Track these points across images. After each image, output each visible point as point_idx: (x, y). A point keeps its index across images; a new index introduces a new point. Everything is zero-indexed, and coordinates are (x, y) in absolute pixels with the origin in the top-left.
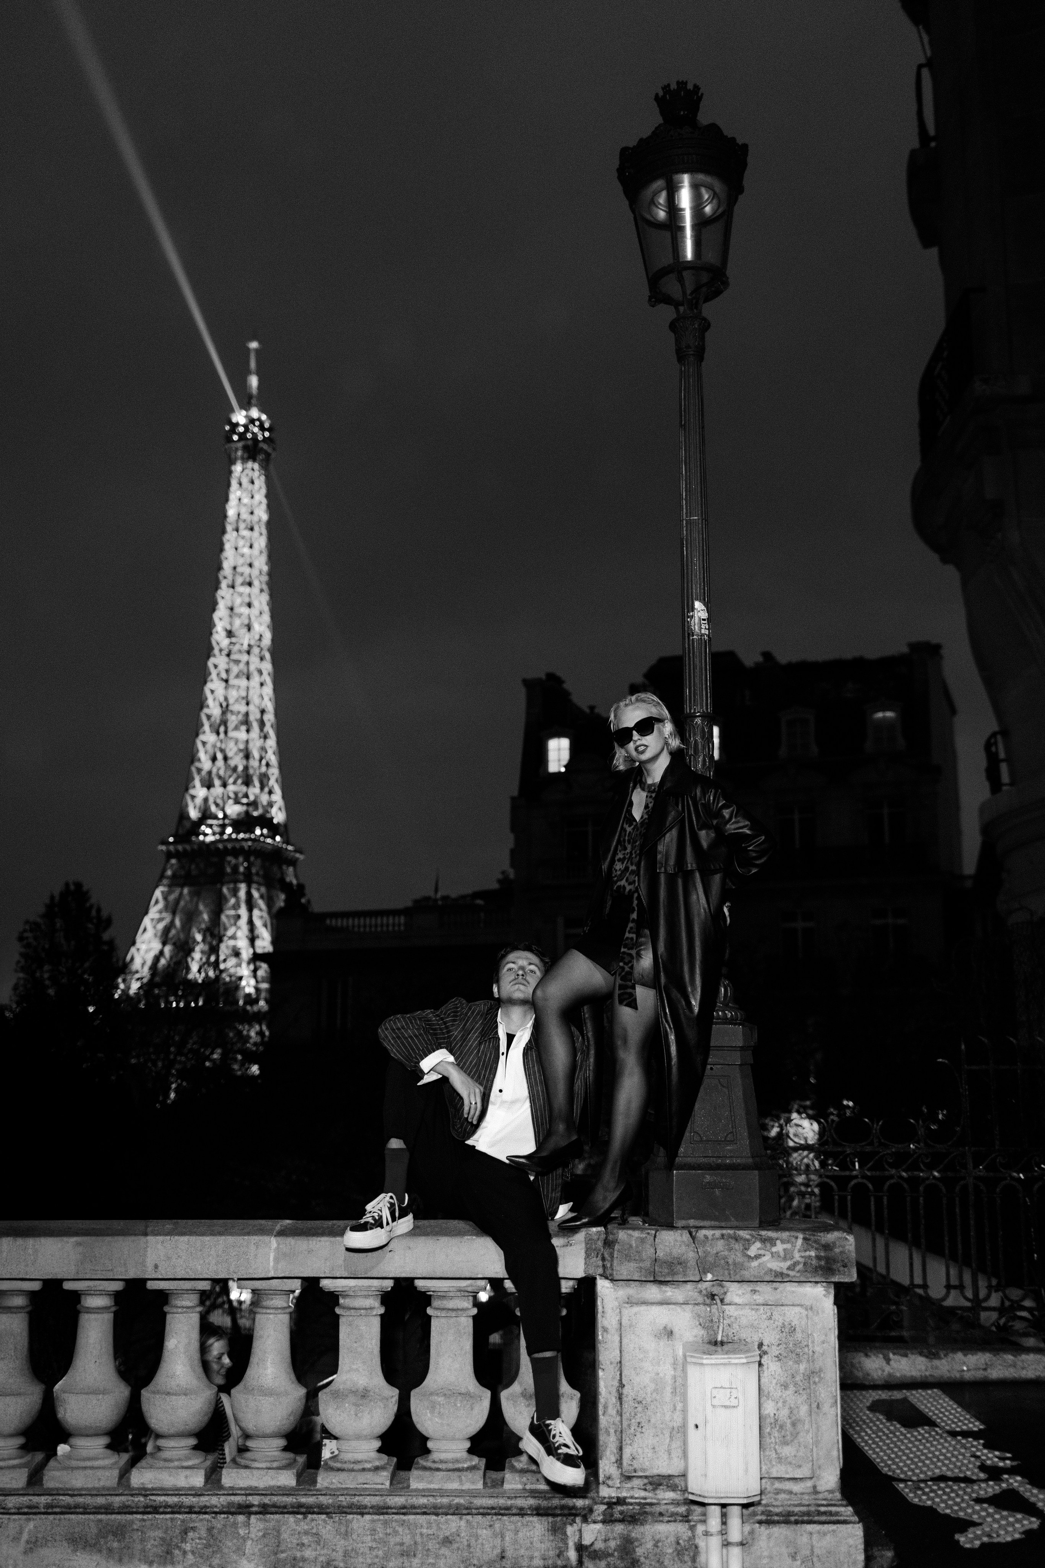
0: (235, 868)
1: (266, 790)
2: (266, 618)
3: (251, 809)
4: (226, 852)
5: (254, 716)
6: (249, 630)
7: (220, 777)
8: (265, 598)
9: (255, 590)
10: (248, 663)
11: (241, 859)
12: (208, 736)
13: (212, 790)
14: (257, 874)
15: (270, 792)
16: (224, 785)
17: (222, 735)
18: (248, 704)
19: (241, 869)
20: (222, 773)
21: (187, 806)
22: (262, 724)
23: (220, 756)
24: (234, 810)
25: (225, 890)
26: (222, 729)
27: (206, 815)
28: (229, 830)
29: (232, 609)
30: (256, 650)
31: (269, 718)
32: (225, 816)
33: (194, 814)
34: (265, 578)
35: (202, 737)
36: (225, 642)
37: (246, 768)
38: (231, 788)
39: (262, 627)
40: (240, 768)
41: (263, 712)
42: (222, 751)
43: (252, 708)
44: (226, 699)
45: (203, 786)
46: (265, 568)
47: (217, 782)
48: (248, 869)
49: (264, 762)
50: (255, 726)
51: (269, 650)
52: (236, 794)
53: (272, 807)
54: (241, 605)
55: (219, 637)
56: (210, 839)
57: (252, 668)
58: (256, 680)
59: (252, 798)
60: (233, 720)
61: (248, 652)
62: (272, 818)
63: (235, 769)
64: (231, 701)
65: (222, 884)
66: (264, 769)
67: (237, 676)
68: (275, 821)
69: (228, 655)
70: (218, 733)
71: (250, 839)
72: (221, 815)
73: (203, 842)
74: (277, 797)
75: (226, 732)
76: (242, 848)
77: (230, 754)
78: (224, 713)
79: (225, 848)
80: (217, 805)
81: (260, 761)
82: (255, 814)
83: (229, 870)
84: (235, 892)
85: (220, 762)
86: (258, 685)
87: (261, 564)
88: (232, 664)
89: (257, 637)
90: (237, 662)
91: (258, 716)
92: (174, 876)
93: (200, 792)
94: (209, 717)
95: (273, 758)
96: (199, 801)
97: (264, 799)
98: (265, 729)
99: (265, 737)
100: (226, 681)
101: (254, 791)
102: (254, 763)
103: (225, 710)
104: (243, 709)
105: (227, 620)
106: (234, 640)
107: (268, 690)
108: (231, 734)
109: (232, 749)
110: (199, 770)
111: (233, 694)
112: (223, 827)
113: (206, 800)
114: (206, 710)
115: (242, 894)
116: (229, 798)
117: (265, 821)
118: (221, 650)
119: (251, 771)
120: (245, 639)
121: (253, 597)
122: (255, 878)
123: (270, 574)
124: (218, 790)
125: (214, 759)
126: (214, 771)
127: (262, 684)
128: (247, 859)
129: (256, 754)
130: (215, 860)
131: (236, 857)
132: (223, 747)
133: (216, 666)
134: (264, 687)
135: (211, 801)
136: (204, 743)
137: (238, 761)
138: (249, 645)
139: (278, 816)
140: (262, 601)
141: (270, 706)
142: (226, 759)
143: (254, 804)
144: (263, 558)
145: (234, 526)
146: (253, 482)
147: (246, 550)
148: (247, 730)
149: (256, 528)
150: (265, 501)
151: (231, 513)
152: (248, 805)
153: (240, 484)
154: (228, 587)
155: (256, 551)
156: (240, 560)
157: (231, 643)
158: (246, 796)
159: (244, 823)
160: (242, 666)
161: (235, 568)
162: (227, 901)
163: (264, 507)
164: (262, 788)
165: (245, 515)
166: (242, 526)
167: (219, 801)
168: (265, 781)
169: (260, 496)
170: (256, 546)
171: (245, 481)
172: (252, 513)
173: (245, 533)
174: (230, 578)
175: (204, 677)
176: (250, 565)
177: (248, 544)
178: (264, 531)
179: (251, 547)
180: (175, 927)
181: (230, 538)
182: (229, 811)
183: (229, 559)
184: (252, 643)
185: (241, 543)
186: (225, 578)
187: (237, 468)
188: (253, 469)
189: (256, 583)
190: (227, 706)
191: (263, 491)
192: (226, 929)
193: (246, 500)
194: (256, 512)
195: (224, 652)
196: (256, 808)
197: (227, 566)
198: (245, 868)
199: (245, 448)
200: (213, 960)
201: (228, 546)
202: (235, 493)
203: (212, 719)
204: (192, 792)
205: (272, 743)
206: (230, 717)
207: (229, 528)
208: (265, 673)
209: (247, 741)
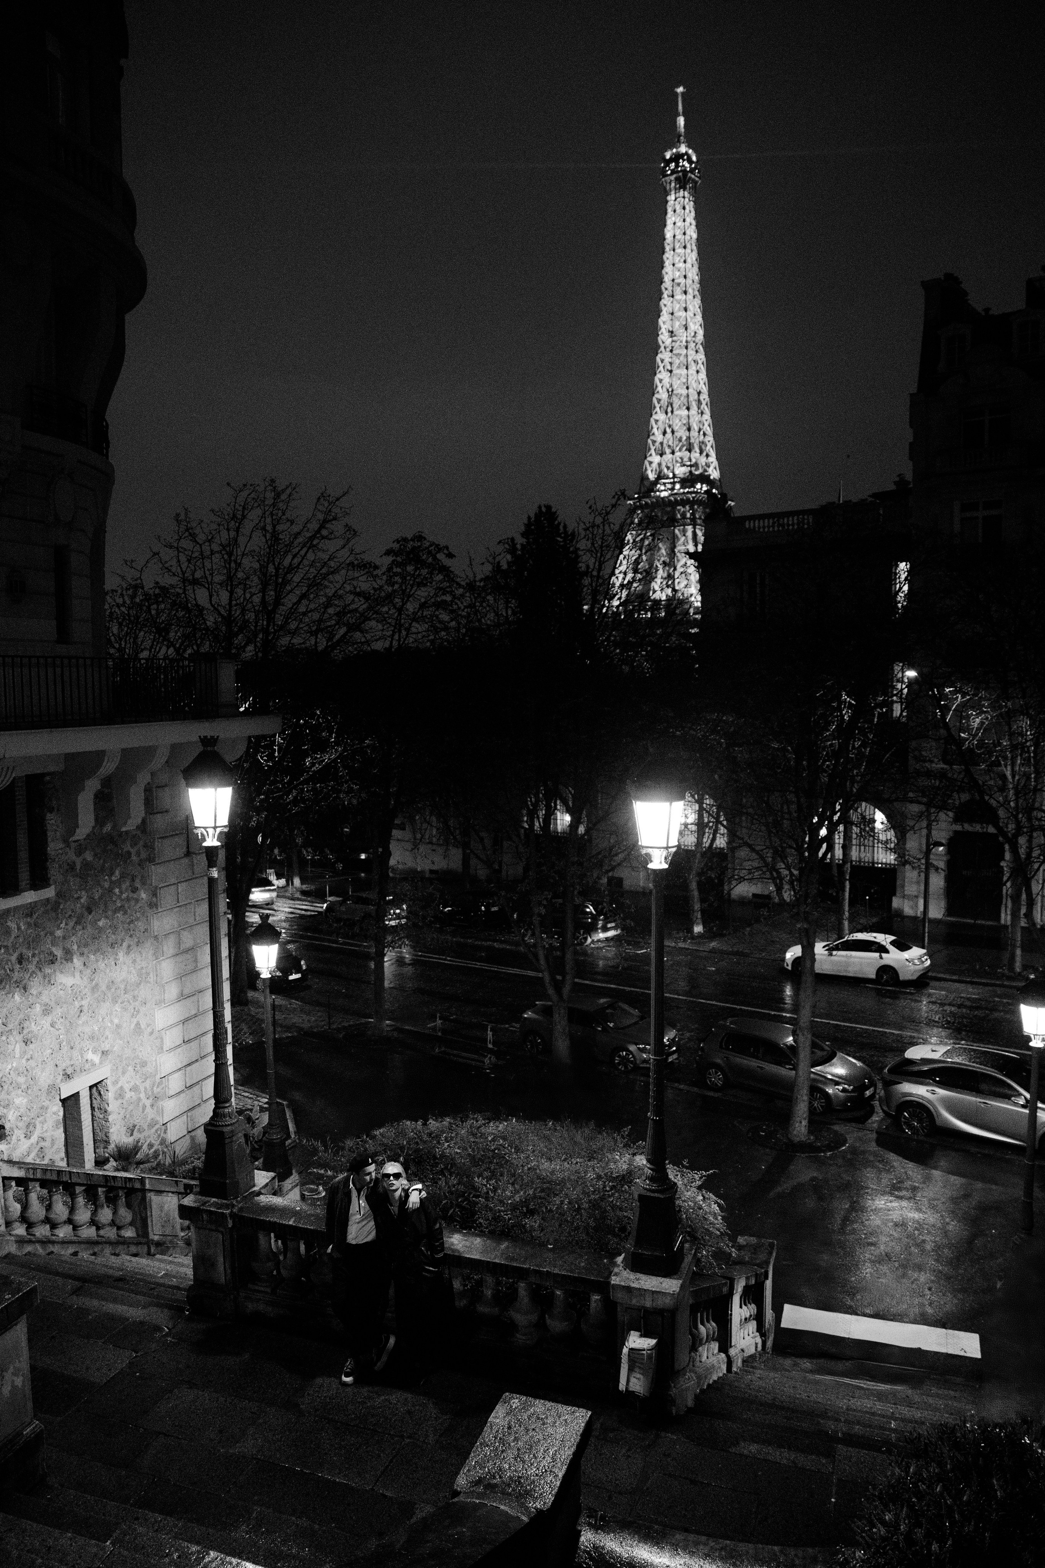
0: (684, 516)
1: (705, 454)
2: (699, 318)
3: (693, 469)
4: (677, 503)
5: (693, 397)
6: (686, 329)
7: (669, 446)
8: (698, 302)
9: (690, 297)
10: (687, 356)
11: (687, 507)
12: (659, 416)
13: (664, 456)
14: (700, 518)
15: (707, 456)
16: (673, 453)
17: (670, 414)
18: (687, 388)
19: (688, 515)
20: (670, 443)
21: (646, 469)
22: (699, 402)
23: (669, 430)
24: (681, 471)
25: (677, 531)
26: (669, 409)
27: (660, 476)
28: (678, 486)
29: (672, 314)
30: (692, 345)
31: (705, 397)
32: (674, 476)
33: (652, 476)
34: (697, 286)
35: (655, 417)
36: (668, 341)
37: (689, 438)
38: (678, 454)
39: (696, 325)
40: (684, 438)
41: (699, 393)
42: (670, 426)
43: (691, 390)
44: (671, 386)
45: (657, 454)
46: (697, 278)
47: (668, 451)
48: (693, 514)
49: (702, 433)
50: (694, 405)
51: (702, 344)
52: (682, 458)
53: (709, 467)
54: (679, 310)
55: (664, 337)
56: (664, 494)
57: (690, 359)
58: (693, 368)
59: (694, 461)
60: (676, 402)
61: (687, 348)
62: (710, 475)
63: (680, 440)
64: (675, 387)
65: (675, 527)
66: (702, 437)
67: (679, 367)
68: (712, 477)
69: (671, 351)
70: (666, 413)
71: (693, 492)
72: (671, 475)
73: (659, 496)
74: (713, 459)
75: (672, 412)
76: (688, 499)
77: (676, 428)
78: (670, 396)
79: (676, 499)
80: (668, 468)
81: (699, 432)
82: (697, 473)
83: (679, 516)
84: (684, 533)
85: (669, 435)
86: (695, 373)
87: (694, 274)
88: (674, 358)
89: (693, 334)
90: (678, 355)
91: (696, 397)
92: (639, 524)
93: (656, 459)
94: (659, 401)
95: (709, 431)
96: (655, 465)
97: (703, 460)
98: (702, 407)
99: (702, 413)
100: (671, 371)
101: (695, 455)
102: (694, 433)
103: (671, 393)
104: (684, 392)
105: (669, 323)
106: (675, 338)
107: (703, 376)
108: (675, 413)
109: (677, 424)
110: (654, 442)
111: (676, 384)
112: (674, 483)
113: (660, 464)
114: (656, 396)
115: (689, 534)
116: (677, 461)
117: (704, 478)
118: (665, 348)
119: (692, 441)
120: (683, 336)
121: (688, 303)
122: (699, 521)
123: (701, 282)
124: (668, 456)
125: (664, 433)
126: (665, 442)
127: (698, 372)
128: (692, 508)
129: (695, 427)
130: (669, 509)
131: (684, 507)
132: (671, 423)
133: (662, 361)
134: (700, 374)
135: (664, 465)
136: (657, 421)
137: (682, 433)
138: (687, 342)
139: (715, 474)
140: (695, 305)
141: (705, 390)
142: (673, 432)
143: (696, 465)
144: (696, 269)
145: (672, 246)
146: (684, 208)
147: (682, 265)
148: (688, 409)
149: (688, 246)
150: (694, 223)
151: (669, 235)
152: (691, 466)
153: (675, 211)
154: (668, 296)
155: (689, 265)
156: (678, 274)
157: (673, 341)
158: (690, 460)
159: (689, 481)
160: (682, 358)
161: (673, 280)
162: (678, 539)
163: (693, 227)
164: (701, 453)
165: (679, 236)
166: (677, 245)
167: (669, 465)
168: (703, 447)
169: (691, 218)
170: (689, 260)
171: (678, 208)
172: (684, 234)
173: (680, 251)
174: (670, 288)
175: (653, 370)
176: (685, 277)
177: (682, 260)
178: (695, 248)
179: (685, 262)
180: (642, 561)
181: (668, 256)
182: (677, 472)
183: (669, 273)
184: (689, 339)
185: (677, 259)
186: (666, 289)
187: (671, 198)
188: (684, 197)
189: (690, 291)
190: (672, 391)
191: (693, 214)
192: (678, 561)
193: (680, 224)
194: (688, 232)
195: (668, 350)
196: (697, 469)
197: (667, 279)
198: (691, 514)
199: (677, 179)
200: (670, 582)
201: (667, 264)
202: (671, 218)
203: (662, 402)
204: (649, 459)
205: (707, 416)
206: (675, 399)
207: (667, 248)
208: (700, 362)
209: (689, 416)
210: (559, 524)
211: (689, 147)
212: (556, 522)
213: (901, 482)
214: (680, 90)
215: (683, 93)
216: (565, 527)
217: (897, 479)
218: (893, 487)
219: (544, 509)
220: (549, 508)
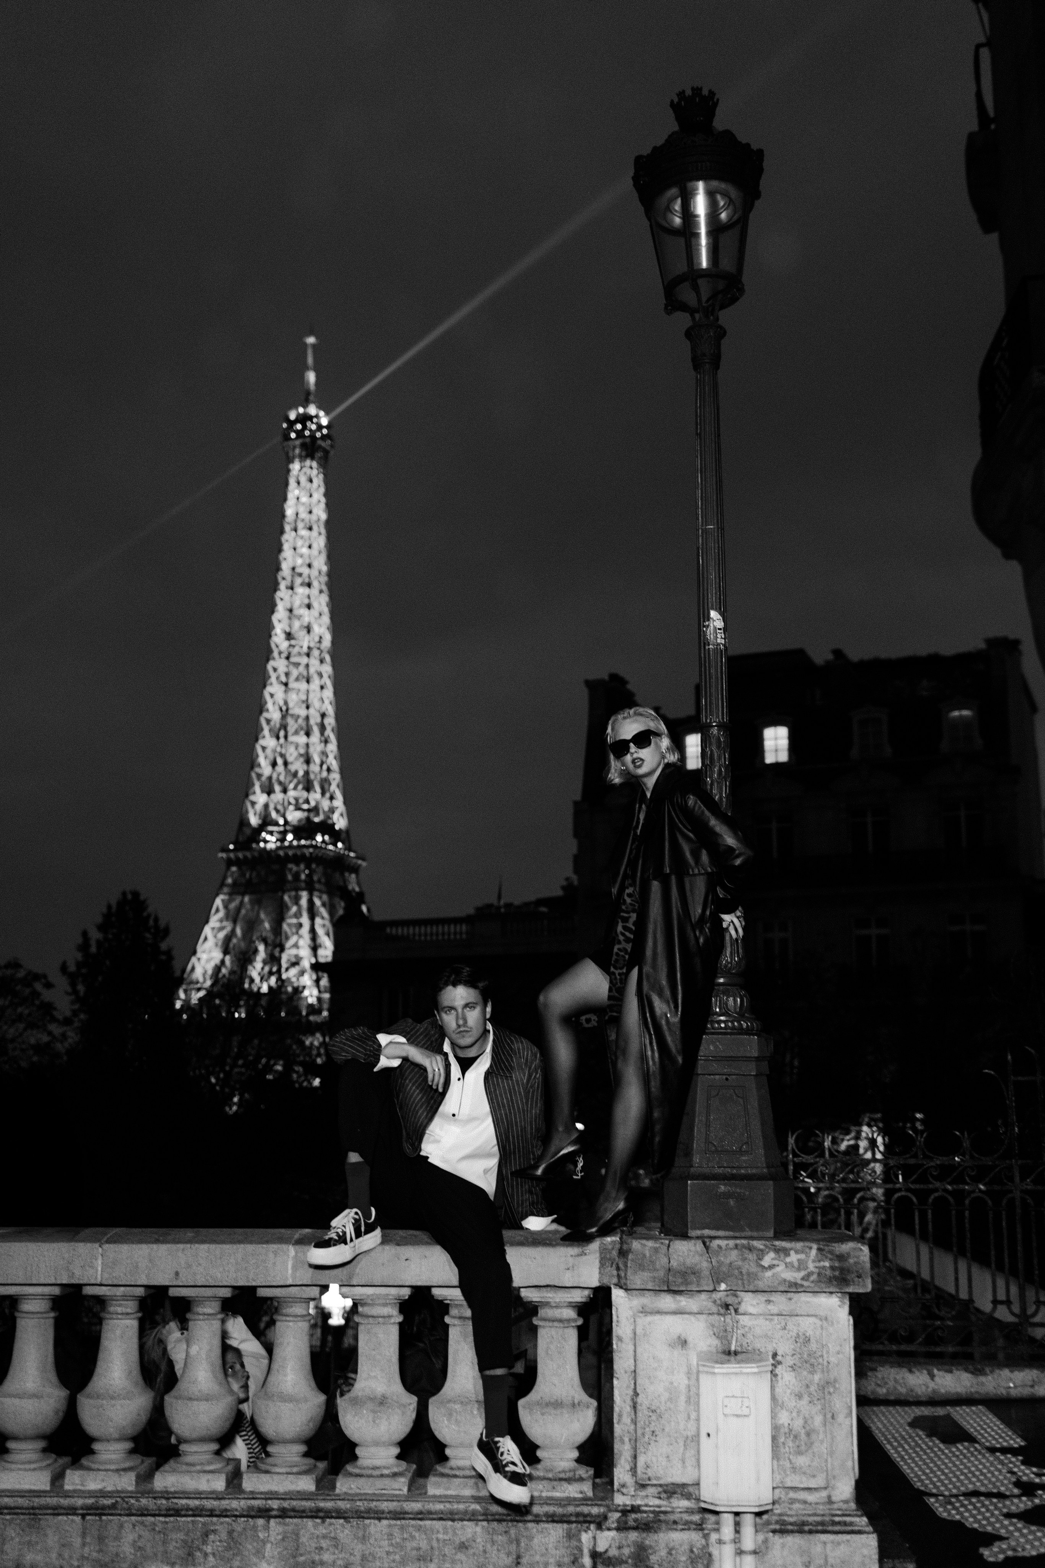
0: (297, 876)
1: (328, 795)
2: (326, 619)
3: (312, 815)
4: (287, 859)
5: (315, 719)
6: (309, 632)
7: (280, 783)
8: (324, 599)
9: (314, 591)
10: (307, 666)
11: (302, 866)
12: (268, 741)
13: (273, 796)
14: (319, 881)
15: (332, 798)
16: (285, 791)
17: (282, 740)
18: (308, 707)
19: (303, 877)
20: (282, 778)
21: (247, 812)
22: (322, 728)
23: (280, 761)
24: (294, 816)
25: (286, 898)
26: (282, 733)
27: (266, 822)
28: (290, 837)
29: (291, 611)
30: (316, 653)
31: (330, 721)
32: (286, 822)
33: (254, 821)
34: (324, 579)
35: (262, 742)
36: (284, 645)
37: (307, 773)
38: (292, 793)
39: (322, 629)
40: (301, 773)
41: (323, 715)
42: (282, 755)
43: (312, 711)
44: (286, 703)
45: (263, 791)
46: (325, 569)
47: (277, 788)
48: (309, 876)
49: (325, 767)
50: (316, 730)
51: (329, 652)
52: (297, 799)
53: (333, 812)
54: (300, 606)
55: (278, 639)
56: (271, 846)
57: (312, 670)
58: (316, 683)
59: (313, 804)
60: (292, 726)
61: (308, 655)
62: (334, 824)
63: (295, 774)
64: (291, 705)
65: (284, 892)
66: (324, 774)
67: (297, 679)
68: (337, 827)
69: (288, 658)
70: (278, 738)
71: (311, 846)
72: (281, 822)
73: (265, 848)
74: (339, 803)
75: (286, 737)
76: (303, 855)
77: (290, 759)
78: (284, 717)
79: (286, 855)
80: (277, 811)
81: (321, 766)
82: (317, 820)
83: (290, 877)
84: (297, 900)
85: (280, 768)
86: (318, 689)
87: (321, 564)
88: (291, 667)
89: (317, 639)
90: (297, 665)
91: (319, 720)
92: (235, 884)
93: (260, 798)
94: (268, 721)
95: (334, 764)
96: (259, 807)
97: (325, 804)
98: (326, 734)
99: (326, 742)
100: (286, 684)
101: (315, 796)
102: (315, 768)
103: (285, 713)
104: (303, 712)
105: (286, 621)
106: (293, 642)
107: (329, 693)
108: (291, 738)
109: (292, 754)
110: (259, 776)
111: (293, 698)
112: (284, 833)
113: (266, 806)
114: (265, 715)
115: (304, 902)
116: (290, 803)
117: (327, 827)
118: (280, 653)
119: (312, 776)
120: (305, 641)
121: (312, 598)
122: (317, 886)
123: (329, 574)
124: (278, 796)
125: (274, 764)
126: (275, 776)
127: (322, 688)
128: (308, 867)
129: (317, 759)
130: (276, 867)
131: (297, 865)
132: (283, 751)
133: (275, 670)
134: (325, 691)
135: (271, 806)
136: (264, 748)
137: (299, 767)
138: (309, 648)
139: (340, 822)
140: (321, 602)
141: (330, 710)
142: (286, 764)
143: (316, 810)
144: (323, 558)
145: (293, 526)
146: (311, 481)
147: (305, 550)
148: (308, 734)
149: (315, 527)
150: (323, 500)
151: (290, 512)
152: (309, 810)
153: (298, 483)
154: (287, 588)
155: (315, 551)
156: (299, 561)
157: (290, 646)
158: (307, 801)
159: (305, 830)
160: (302, 669)
161: (293, 569)
162: (288, 909)
163: (322, 505)
164: (323, 794)
165: (303, 515)
166: (300, 525)
167: (280, 807)
168: (326, 786)
169: (319, 495)
170: (315, 546)
171: (303, 480)
172: (310, 512)
173: (303, 532)
174: (289, 578)
175: (263, 681)
176: (310, 566)
177: (307, 544)
178: (323, 531)
179: (310, 547)
180: (236, 936)
181: (288, 538)
182: (290, 818)
183: (288, 559)
184: (312, 645)
185: (299, 543)
186: (284, 579)
187: (295, 467)
188: (311, 468)
189: (315, 584)
190: (287, 710)
191: (322, 490)
192: (287, 938)
193: (304, 499)
194: (315, 511)
195: (284, 655)
196: (317, 814)
197: (285, 567)
198: (307, 876)
199: (303, 446)
200: (275, 969)
201: (286, 547)
202: (293, 492)
203: (272, 723)
204: (252, 798)
205: (332, 747)
206: (290, 721)
207: (287, 528)
208: (325, 676)
209: (307, 745)
210: (149, 916)
211: (320, 407)
212: (145, 914)
213: (568, 888)
214: (311, 340)
215: (314, 346)
216: (156, 920)
217: (564, 883)
218: (560, 893)
219: (129, 897)
220: (136, 894)
